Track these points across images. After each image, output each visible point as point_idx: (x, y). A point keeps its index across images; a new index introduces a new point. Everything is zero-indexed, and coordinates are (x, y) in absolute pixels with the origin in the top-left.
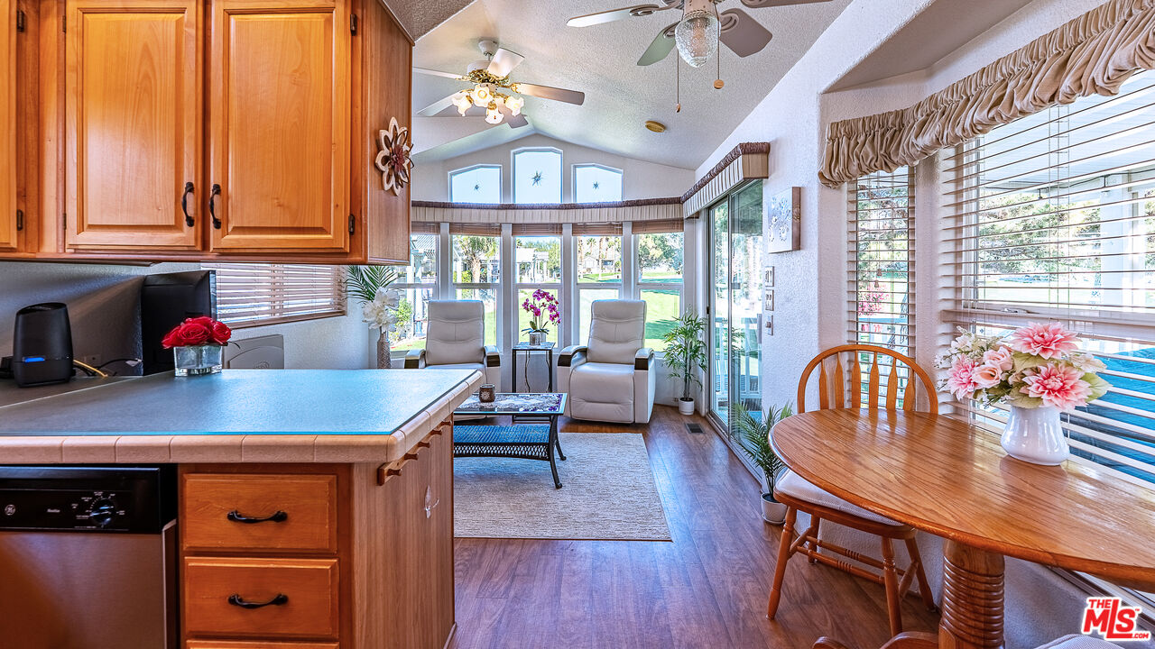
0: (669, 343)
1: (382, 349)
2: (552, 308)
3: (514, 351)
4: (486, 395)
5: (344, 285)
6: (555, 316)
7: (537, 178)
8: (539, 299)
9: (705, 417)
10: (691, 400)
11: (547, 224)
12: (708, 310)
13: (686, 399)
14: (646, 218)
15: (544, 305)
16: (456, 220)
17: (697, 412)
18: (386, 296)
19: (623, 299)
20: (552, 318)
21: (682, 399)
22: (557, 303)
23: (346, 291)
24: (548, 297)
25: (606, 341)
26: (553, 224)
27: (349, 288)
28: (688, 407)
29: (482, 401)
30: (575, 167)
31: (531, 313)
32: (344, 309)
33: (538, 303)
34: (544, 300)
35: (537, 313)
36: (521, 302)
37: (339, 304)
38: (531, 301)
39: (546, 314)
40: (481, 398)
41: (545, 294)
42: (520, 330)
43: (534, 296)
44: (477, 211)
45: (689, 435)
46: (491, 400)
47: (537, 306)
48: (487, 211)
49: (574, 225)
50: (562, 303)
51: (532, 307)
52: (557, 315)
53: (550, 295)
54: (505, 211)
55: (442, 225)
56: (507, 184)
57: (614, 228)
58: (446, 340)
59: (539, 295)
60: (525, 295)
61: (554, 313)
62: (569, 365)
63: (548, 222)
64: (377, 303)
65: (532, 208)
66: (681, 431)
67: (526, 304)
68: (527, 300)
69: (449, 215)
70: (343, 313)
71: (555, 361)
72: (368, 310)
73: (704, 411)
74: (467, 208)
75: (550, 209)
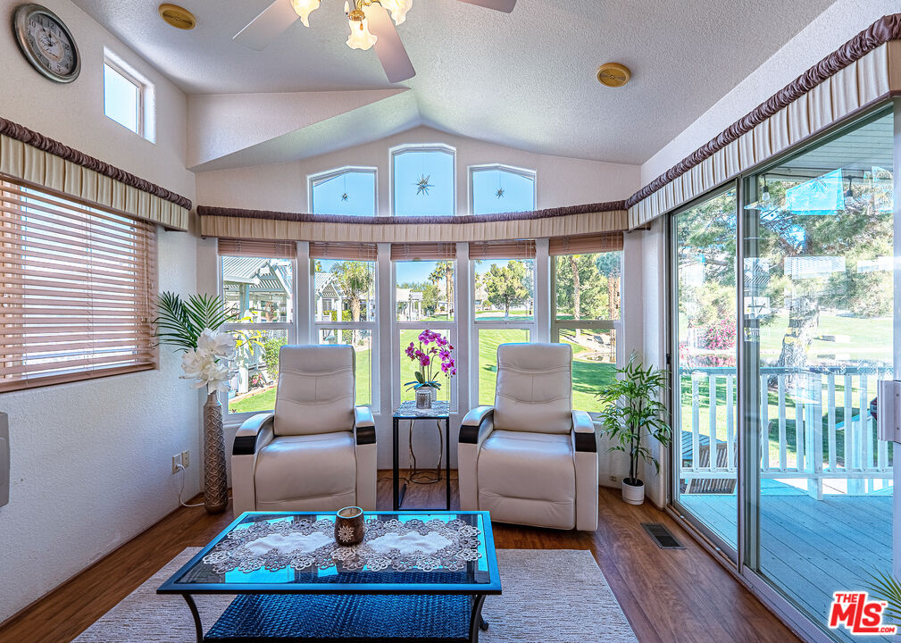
0: (608, 403)
1: (210, 417)
2: (445, 355)
3: (396, 420)
4: (347, 532)
5: (154, 326)
6: (449, 366)
7: (423, 185)
8: (426, 342)
9: (664, 510)
10: (640, 483)
11: (436, 244)
12: (669, 359)
13: (633, 481)
14: (571, 231)
15: (434, 350)
16: (317, 237)
17: (648, 501)
18: (214, 342)
19: (536, 341)
20: (445, 368)
21: (627, 481)
22: (451, 348)
23: (156, 335)
24: (439, 340)
25: (520, 400)
26: (444, 244)
27: (162, 331)
28: (636, 495)
29: (341, 543)
30: (472, 170)
31: (417, 362)
32: (154, 360)
33: (426, 348)
34: (434, 344)
35: (425, 361)
36: (404, 346)
37: (147, 354)
38: (416, 346)
39: (437, 362)
40: (338, 538)
41: (435, 336)
42: (402, 385)
43: (421, 339)
44: (345, 226)
45: (659, 550)
46: (356, 541)
47: (425, 352)
48: (358, 226)
49: (471, 245)
50: (456, 347)
51: (420, 354)
52: (451, 364)
53: (442, 337)
54: (381, 226)
55: (300, 245)
56: (383, 192)
57: (523, 247)
58: (304, 400)
59: (427, 337)
60: (408, 338)
61: (447, 361)
62: (475, 442)
63: (438, 240)
64: (202, 351)
65: (418, 222)
66: (646, 544)
67: (410, 351)
68: (412, 344)
69: (306, 231)
70: (151, 366)
71: (455, 434)
72: (189, 361)
73: (661, 501)
74: (332, 222)
75: (441, 222)
